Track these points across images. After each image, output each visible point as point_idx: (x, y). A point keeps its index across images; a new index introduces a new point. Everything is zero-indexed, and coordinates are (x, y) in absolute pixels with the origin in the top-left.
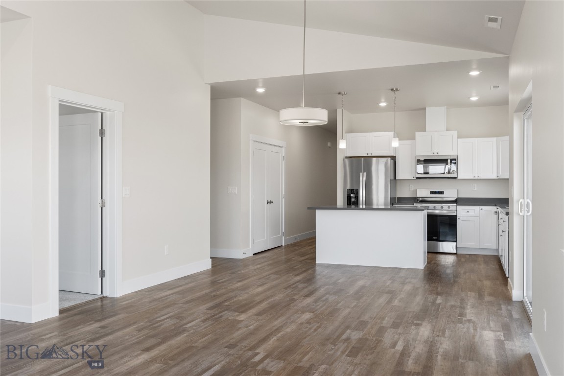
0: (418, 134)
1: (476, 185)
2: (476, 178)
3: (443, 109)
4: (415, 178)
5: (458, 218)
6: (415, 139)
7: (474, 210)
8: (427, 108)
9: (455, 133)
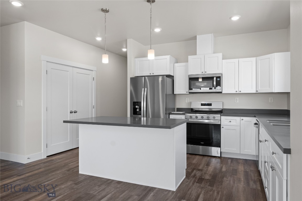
0: (190, 57)
1: (238, 98)
2: (238, 92)
3: (210, 36)
4: (188, 93)
5: (222, 126)
6: (188, 62)
7: (236, 120)
8: (198, 36)
9: (220, 55)
